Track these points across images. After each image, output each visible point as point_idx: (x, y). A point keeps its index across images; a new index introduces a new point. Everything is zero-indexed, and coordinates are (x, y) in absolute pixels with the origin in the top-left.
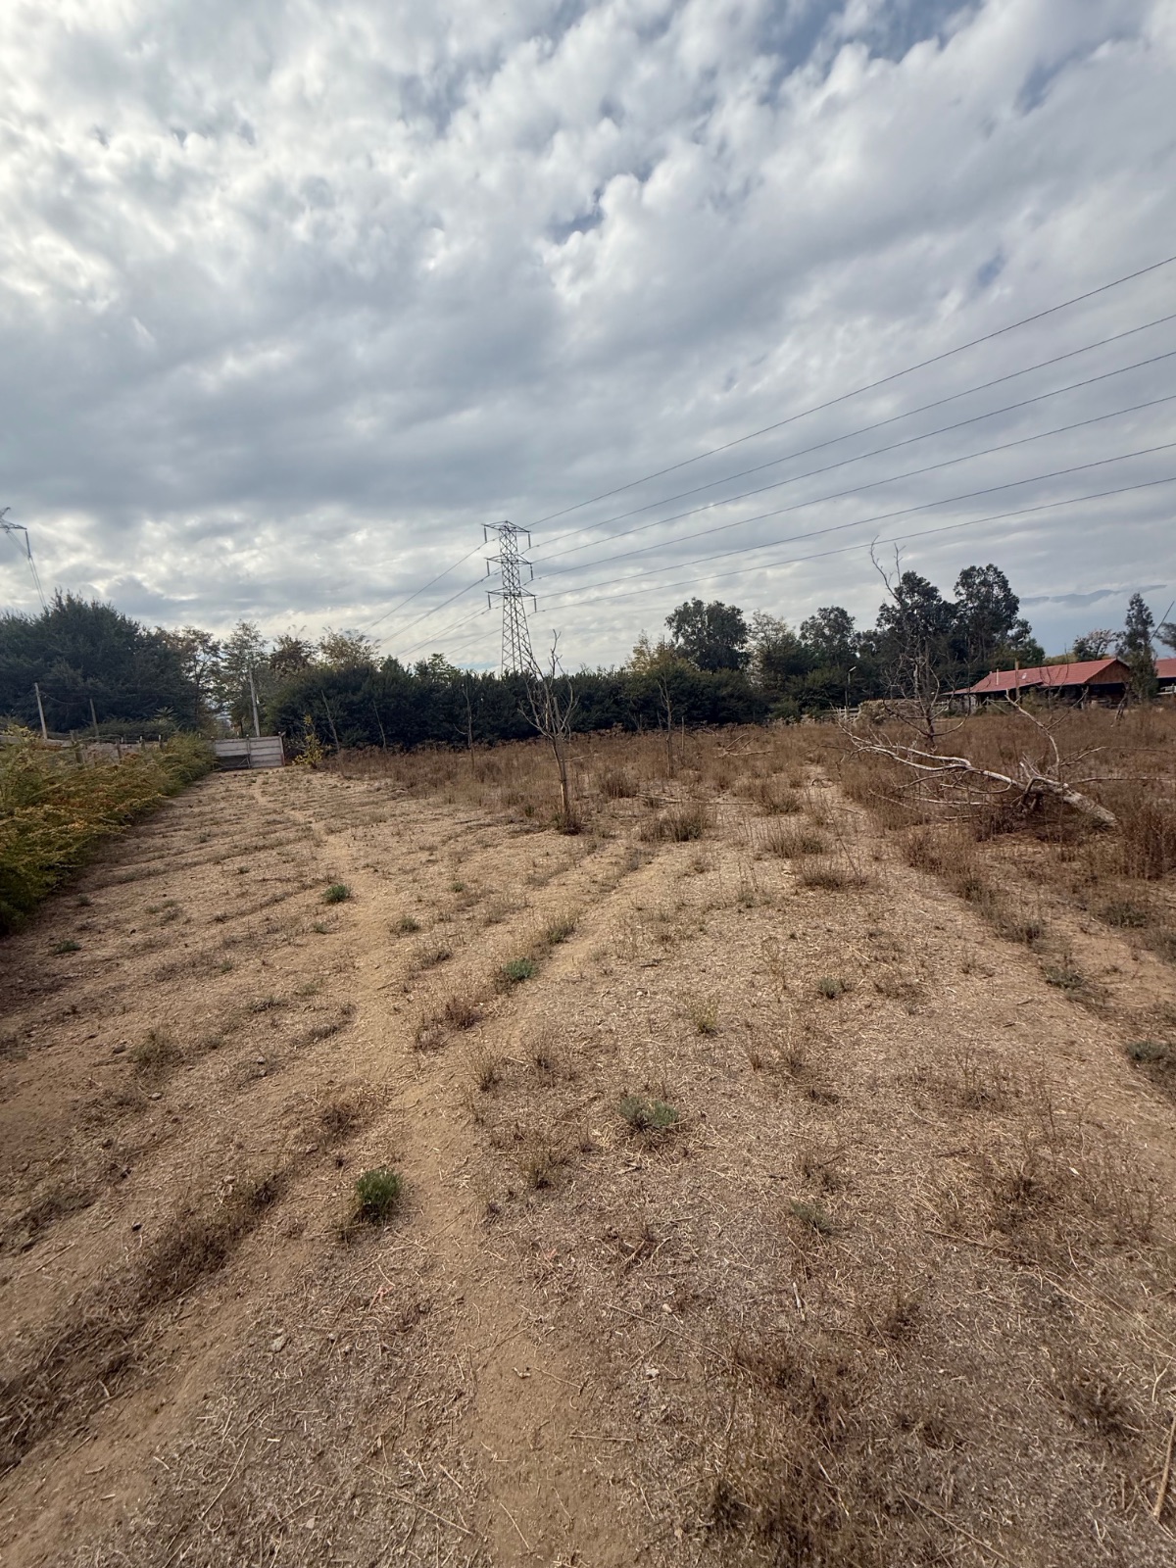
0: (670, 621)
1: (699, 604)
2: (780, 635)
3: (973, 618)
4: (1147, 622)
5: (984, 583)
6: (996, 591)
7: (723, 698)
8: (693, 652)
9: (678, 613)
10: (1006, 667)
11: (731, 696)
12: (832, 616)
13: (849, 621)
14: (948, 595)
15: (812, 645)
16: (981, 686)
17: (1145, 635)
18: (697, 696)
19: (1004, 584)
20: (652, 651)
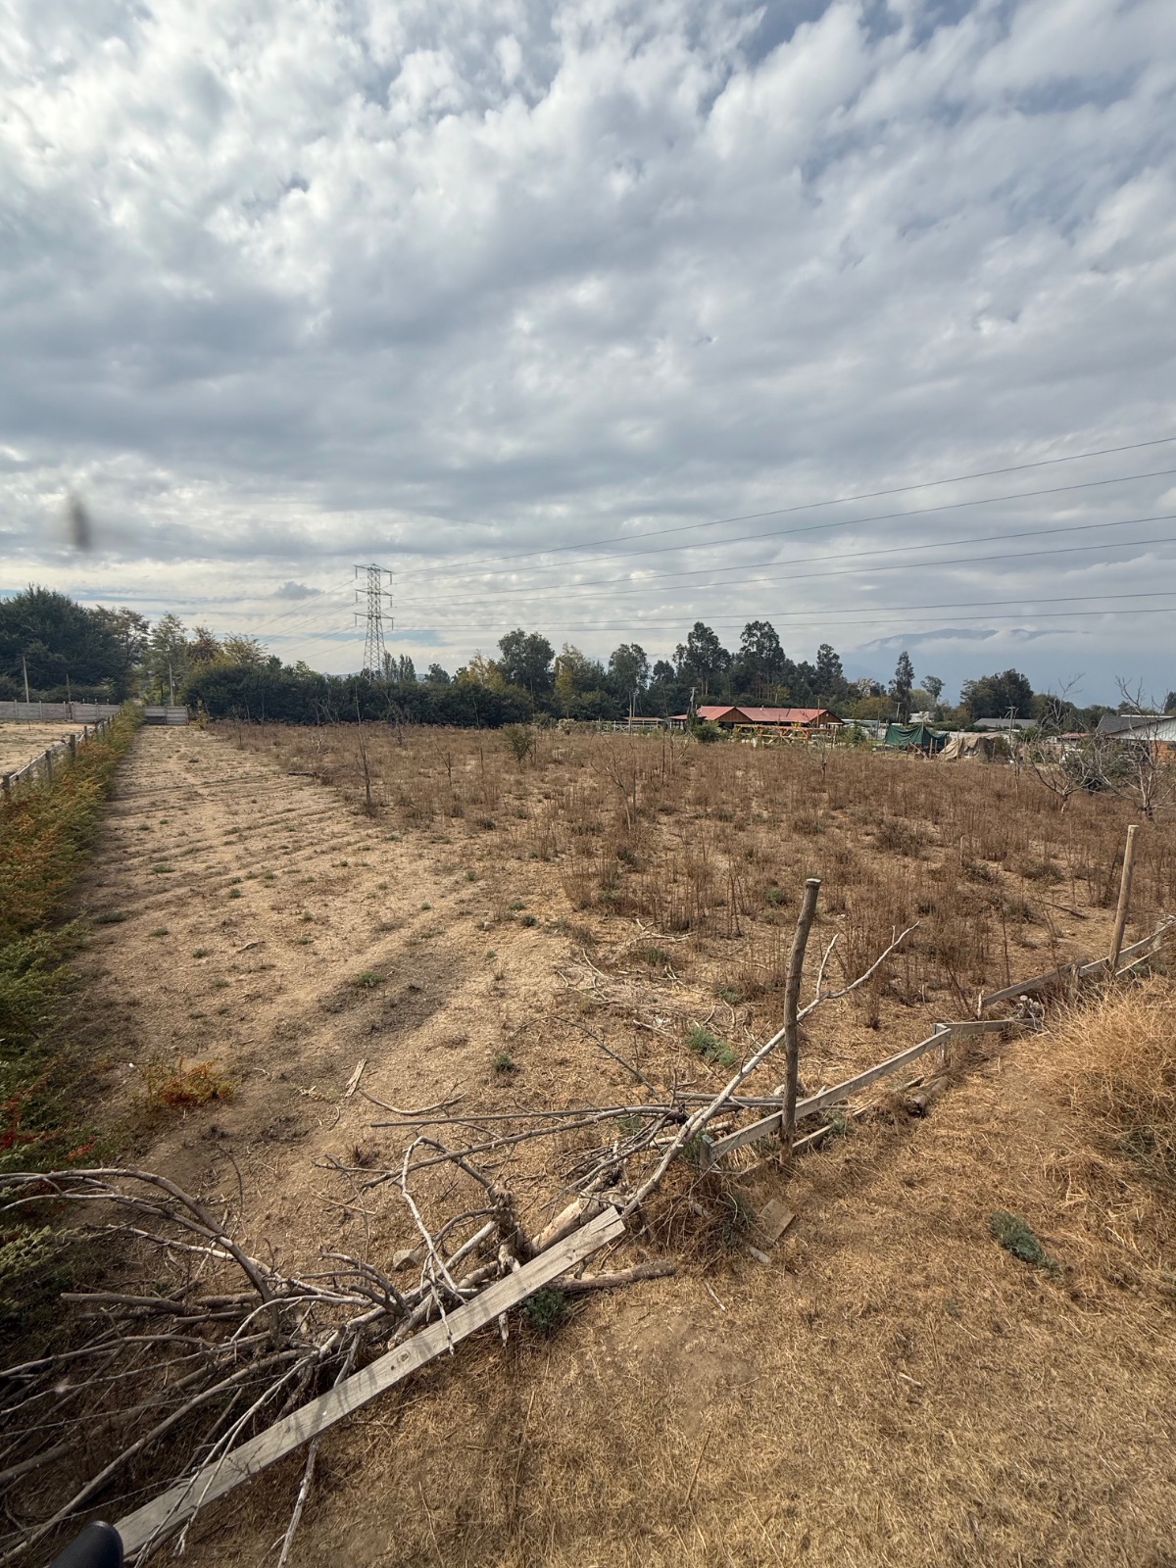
0: (501, 643)
1: (522, 634)
4: (910, 675)
9: (507, 638)
11: (511, 705)
12: (630, 651)
13: (643, 655)
17: (908, 684)
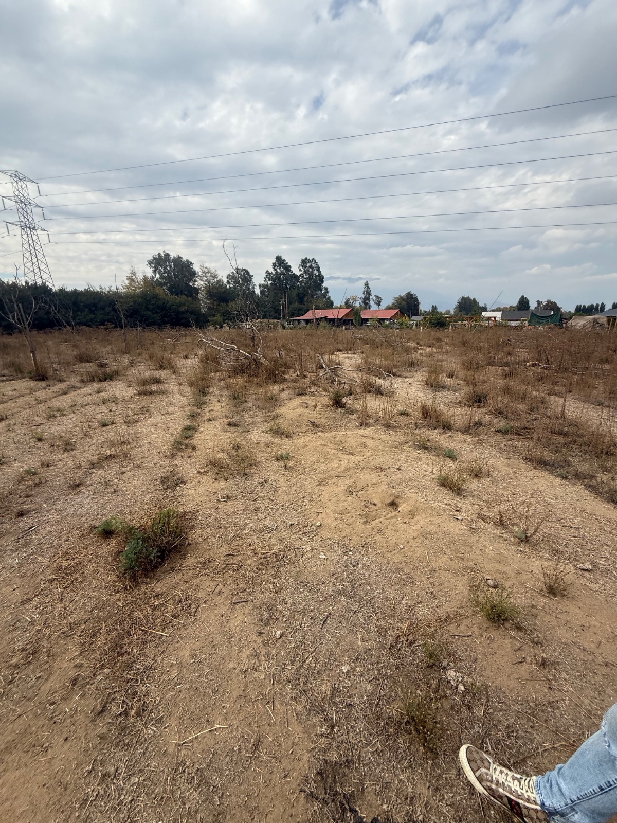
0: (150, 263)
1: (167, 255)
2: (216, 280)
3: (306, 283)
4: (370, 294)
5: (311, 267)
6: (315, 271)
7: (183, 313)
8: (165, 284)
9: (155, 258)
10: (318, 308)
11: (187, 311)
12: (242, 273)
13: (251, 277)
14: (296, 270)
15: (233, 287)
16: (306, 316)
17: (369, 299)
18: (167, 310)
19: (318, 269)
20: (139, 280)
